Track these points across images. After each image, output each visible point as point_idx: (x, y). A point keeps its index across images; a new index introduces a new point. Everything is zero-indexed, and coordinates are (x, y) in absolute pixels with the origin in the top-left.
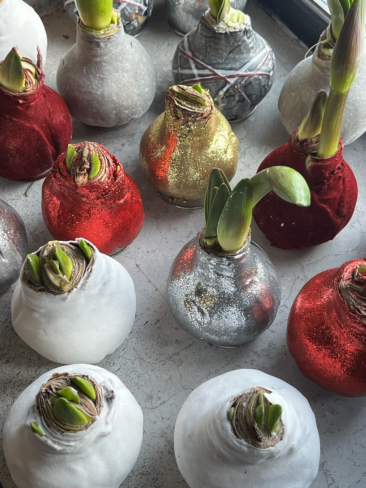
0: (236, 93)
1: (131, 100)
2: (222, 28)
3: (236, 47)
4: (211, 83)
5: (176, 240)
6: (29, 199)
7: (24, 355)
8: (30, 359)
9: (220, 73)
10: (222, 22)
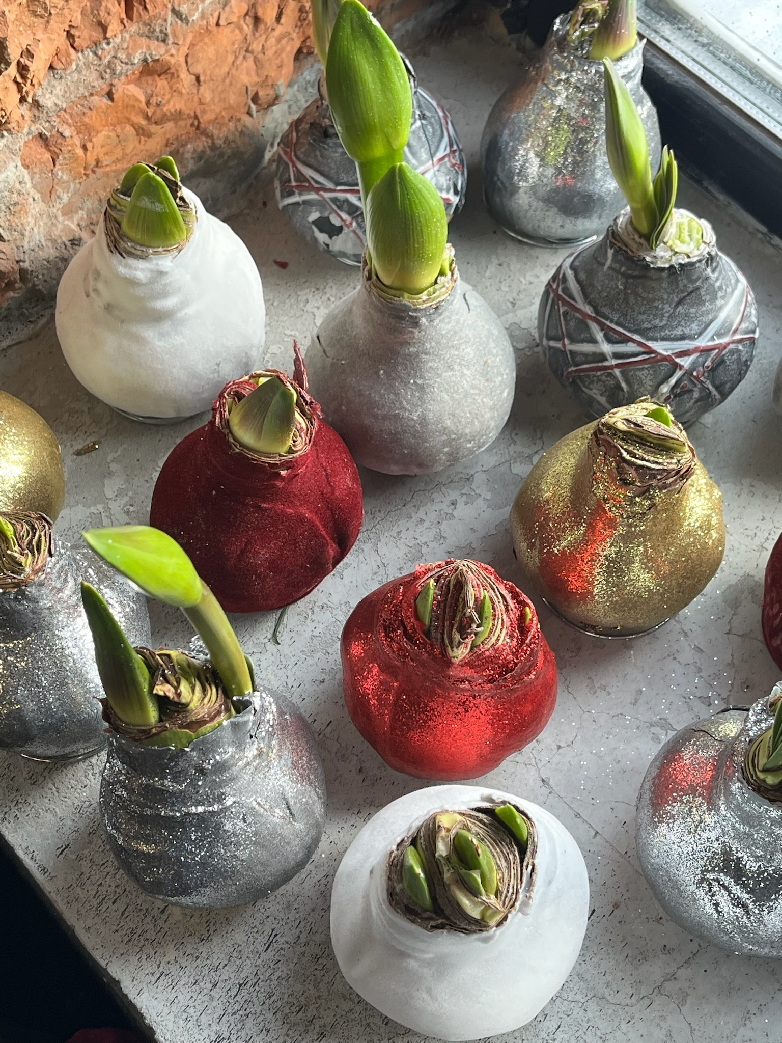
0: (695, 385)
1: (479, 422)
2: (662, 258)
3: (692, 292)
4: (643, 369)
5: (612, 713)
6: (284, 647)
7: (352, 1017)
8: (368, 1025)
9: (661, 348)
10: (662, 245)
